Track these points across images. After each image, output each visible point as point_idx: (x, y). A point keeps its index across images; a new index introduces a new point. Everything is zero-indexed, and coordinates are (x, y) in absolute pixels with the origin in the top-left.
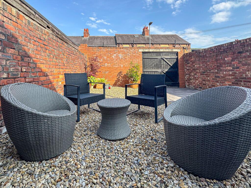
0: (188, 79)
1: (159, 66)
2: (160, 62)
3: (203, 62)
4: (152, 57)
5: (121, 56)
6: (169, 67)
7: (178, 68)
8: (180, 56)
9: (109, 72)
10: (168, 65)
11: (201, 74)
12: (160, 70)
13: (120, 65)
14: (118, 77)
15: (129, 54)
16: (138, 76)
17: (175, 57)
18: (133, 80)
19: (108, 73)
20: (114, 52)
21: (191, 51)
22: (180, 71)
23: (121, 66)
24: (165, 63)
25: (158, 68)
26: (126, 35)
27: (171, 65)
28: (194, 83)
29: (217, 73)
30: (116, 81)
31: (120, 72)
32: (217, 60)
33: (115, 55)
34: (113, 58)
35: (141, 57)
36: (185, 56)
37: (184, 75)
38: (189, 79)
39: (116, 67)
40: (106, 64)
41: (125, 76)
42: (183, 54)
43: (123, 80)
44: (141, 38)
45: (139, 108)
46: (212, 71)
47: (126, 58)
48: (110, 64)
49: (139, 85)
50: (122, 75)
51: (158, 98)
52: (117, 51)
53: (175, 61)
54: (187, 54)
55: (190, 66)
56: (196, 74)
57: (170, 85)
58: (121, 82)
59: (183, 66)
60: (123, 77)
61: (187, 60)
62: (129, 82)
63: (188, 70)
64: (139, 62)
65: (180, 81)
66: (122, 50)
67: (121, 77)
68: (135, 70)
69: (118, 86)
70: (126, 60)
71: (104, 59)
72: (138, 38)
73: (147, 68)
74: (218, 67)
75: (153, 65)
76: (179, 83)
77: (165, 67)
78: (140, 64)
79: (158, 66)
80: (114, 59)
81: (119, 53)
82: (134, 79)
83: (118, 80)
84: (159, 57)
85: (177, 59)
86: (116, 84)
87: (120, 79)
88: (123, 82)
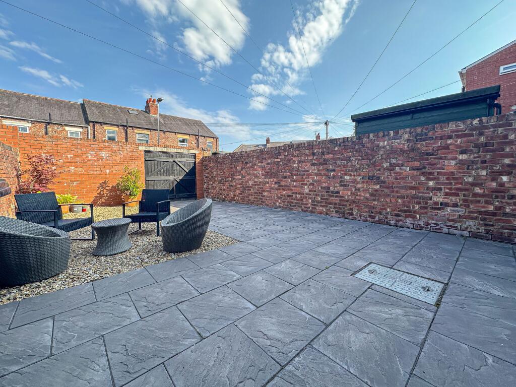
0: (206, 188)
1: (171, 172)
2: (173, 166)
3: (221, 169)
4: (160, 158)
5: (104, 155)
6: (184, 174)
7: (195, 175)
8: (198, 160)
9: (79, 183)
10: (183, 171)
11: (219, 183)
12: (171, 178)
13: (103, 170)
14: (99, 190)
15: (122, 153)
16: (138, 188)
17: (192, 160)
18: (128, 193)
19: (77, 184)
20: (90, 148)
21: (211, 155)
22: (197, 178)
23: (106, 171)
24: (178, 168)
25: (169, 175)
26: (111, 106)
27: (187, 171)
28: (212, 193)
29: (231, 182)
30: (96, 197)
31: (105, 183)
32: (231, 168)
33: (91, 152)
34: (87, 157)
35: (143, 158)
36: (204, 159)
37: (202, 183)
38: (208, 189)
39: (96, 173)
40: (73, 168)
41: (114, 189)
42: (202, 156)
43: (110, 195)
44: (143, 117)
45: (140, 227)
46: (227, 179)
47: (115, 158)
48: (80, 169)
49: (140, 202)
50: (108, 186)
51: (160, 214)
52: (96, 146)
53: (192, 165)
54: (206, 157)
55: (208, 173)
56: (214, 183)
57: (185, 198)
58: (106, 198)
59: (202, 172)
60: (110, 191)
61: (206, 166)
62: (122, 197)
63: (207, 177)
64: (138, 166)
65: (198, 192)
66: (107, 144)
67: (106, 190)
68: (133, 179)
69: (101, 206)
70: (115, 162)
71: (67, 159)
72: (136, 116)
73: (152, 175)
74: (232, 175)
75: (162, 170)
76: (196, 194)
77: (178, 174)
78: (141, 169)
79: (169, 172)
80: (91, 160)
81: (101, 150)
82: (130, 193)
83: (101, 196)
84: (171, 160)
85: (195, 163)
86: (97, 203)
87: (103, 194)
88: (111, 198)
